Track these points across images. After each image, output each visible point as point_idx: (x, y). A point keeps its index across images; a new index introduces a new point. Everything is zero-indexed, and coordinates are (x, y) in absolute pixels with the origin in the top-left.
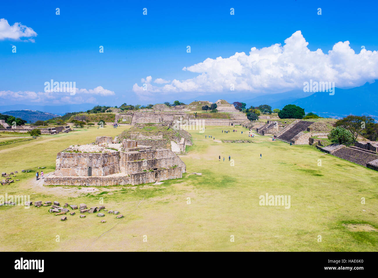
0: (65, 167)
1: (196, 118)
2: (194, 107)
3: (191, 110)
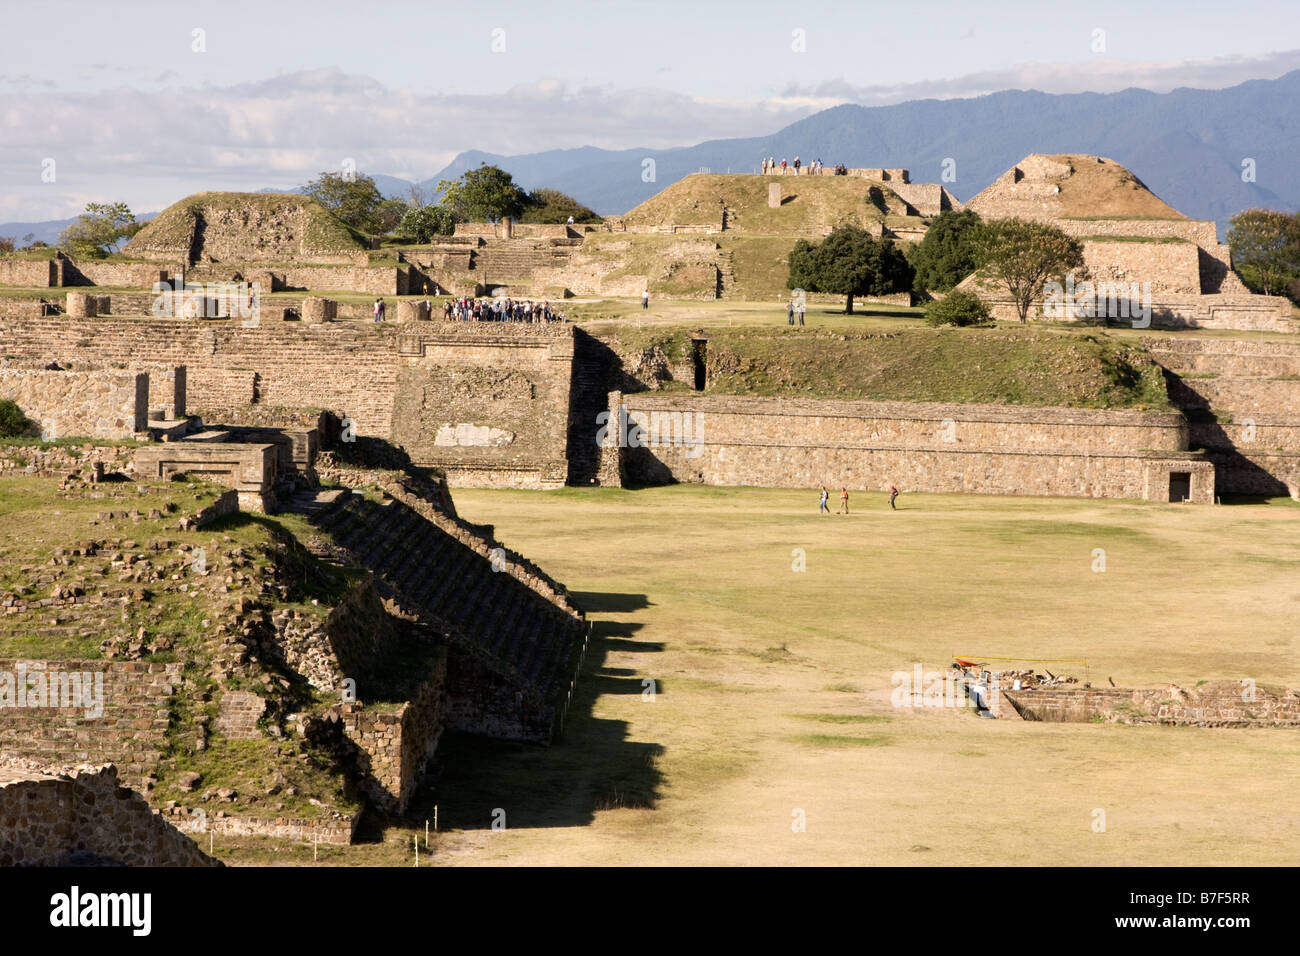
1: (700, 384)
2: (701, 248)
3: (653, 289)
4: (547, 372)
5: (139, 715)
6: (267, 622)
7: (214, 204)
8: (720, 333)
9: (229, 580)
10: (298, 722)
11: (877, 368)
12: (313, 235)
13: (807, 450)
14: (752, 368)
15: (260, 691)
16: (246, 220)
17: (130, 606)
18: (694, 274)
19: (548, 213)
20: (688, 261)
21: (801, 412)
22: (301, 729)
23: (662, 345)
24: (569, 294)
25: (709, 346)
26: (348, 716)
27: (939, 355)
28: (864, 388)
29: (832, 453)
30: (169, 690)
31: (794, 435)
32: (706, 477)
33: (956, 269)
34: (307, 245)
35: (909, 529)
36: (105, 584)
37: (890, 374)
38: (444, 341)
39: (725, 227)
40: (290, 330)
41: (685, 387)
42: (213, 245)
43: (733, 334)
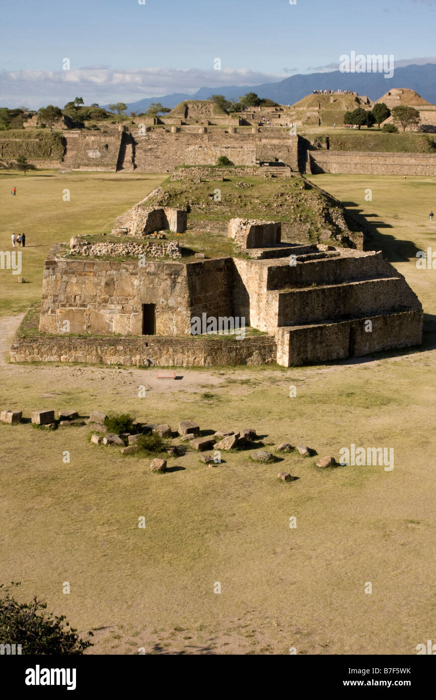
0: (71, 305)
1: (328, 148)
2: (314, 113)
3: (303, 124)
4: (292, 146)
5: (302, 235)
6: (328, 213)
7: (190, 103)
8: (333, 135)
9: (317, 202)
10: (339, 237)
11: (372, 144)
12: (215, 111)
13: (356, 165)
14: (341, 144)
15: (330, 230)
16: (198, 107)
17: (294, 209)
18: (313, 120)
19: (267, 104)
20: (311, 116)
21: (354, 155)
22: (340, 239)
23: (319, 138)
24: (281, 125)
25: (330, 138)
26: (350, 235)
27: (387, 140)
28: (369, 149)
29: (362, 165)
30: (308, 229)
31: (352, 161)
32: (331, 171)
33: (380, 118)
34: (213, 113)
35: (388, 184)
36: (286, 203)
37: (376, 145)
38: (266, 138)
39: (320, 108)
40: (227, 135)
41: (325, 149)
42: (190, 114)
43: (336, 135)
